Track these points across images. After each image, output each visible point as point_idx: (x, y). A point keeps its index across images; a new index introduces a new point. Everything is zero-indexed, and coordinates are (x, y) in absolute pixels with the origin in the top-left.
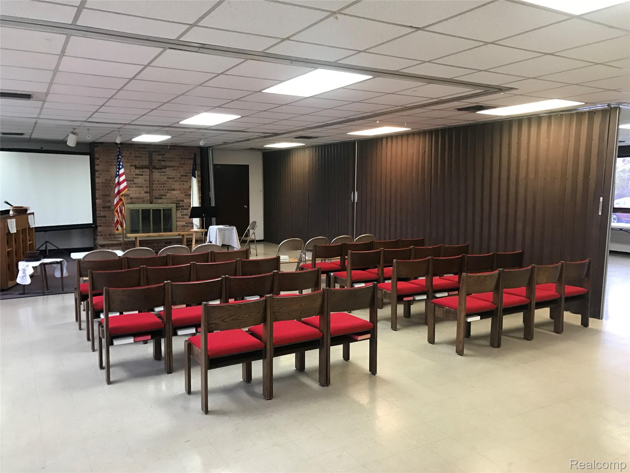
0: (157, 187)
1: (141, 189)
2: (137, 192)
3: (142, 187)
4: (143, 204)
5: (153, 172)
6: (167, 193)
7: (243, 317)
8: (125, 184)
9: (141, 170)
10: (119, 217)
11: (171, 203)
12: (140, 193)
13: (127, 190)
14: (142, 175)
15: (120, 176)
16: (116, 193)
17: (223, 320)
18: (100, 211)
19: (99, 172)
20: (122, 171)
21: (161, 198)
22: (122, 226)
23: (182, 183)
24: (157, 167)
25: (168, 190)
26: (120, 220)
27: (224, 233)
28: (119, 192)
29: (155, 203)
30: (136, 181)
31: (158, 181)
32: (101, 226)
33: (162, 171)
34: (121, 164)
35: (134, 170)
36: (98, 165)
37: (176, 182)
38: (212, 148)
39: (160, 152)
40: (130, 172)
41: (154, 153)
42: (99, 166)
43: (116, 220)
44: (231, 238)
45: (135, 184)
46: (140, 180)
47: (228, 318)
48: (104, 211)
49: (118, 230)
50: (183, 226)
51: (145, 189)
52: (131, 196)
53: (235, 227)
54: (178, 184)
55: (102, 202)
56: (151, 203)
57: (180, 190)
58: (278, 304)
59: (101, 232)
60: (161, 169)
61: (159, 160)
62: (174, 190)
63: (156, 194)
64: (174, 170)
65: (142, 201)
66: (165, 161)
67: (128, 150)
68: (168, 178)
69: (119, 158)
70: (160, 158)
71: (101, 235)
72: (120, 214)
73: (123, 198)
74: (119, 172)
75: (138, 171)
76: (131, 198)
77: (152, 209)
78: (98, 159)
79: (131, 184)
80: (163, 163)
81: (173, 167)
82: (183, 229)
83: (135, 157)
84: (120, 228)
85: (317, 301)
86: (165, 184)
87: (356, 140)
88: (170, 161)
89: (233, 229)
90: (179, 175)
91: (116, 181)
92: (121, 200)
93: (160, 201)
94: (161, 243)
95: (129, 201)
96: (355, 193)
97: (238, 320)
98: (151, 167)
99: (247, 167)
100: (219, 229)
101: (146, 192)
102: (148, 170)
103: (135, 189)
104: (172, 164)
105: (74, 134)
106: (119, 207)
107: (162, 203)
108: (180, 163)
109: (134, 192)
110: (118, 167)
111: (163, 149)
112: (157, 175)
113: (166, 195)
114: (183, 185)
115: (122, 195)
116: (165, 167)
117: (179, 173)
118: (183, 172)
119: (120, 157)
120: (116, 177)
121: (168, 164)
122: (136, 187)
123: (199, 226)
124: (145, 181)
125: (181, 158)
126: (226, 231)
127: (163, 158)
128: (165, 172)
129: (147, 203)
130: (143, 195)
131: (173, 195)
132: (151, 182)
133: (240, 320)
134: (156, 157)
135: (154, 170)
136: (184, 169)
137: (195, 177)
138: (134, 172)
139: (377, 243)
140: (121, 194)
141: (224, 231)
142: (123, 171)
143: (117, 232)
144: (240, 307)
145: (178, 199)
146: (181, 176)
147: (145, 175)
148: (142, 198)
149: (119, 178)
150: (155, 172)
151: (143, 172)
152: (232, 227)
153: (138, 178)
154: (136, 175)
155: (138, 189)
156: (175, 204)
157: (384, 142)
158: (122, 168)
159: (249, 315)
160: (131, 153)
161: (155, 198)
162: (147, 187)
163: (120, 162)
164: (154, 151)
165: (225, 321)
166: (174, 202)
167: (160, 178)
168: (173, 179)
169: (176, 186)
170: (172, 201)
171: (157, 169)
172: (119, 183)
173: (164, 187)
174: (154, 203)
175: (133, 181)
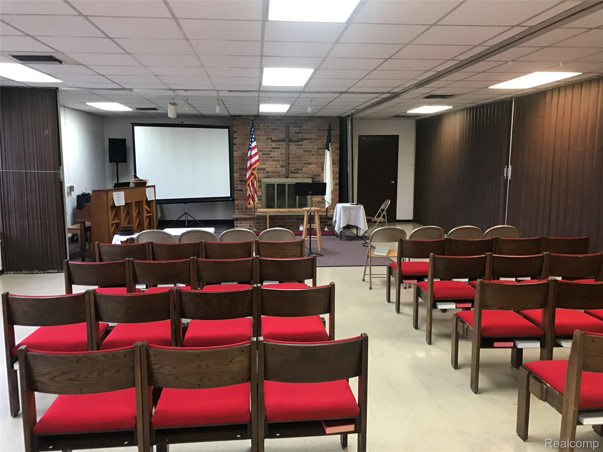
0: (293, 161)
1: (278, 163)
2: (274, 166)
3: (279, 161)
4: (279, 178)
5: (289, 145)
6: (303, 167)
7: (88, 378)
8: (257, 158)
9: (278, 143)
10: (251, 191)
11: (307, 178)
12: (276, 167)
13: (258, 163)
14: (279, 148)
15: (252, 149)
16: (248, 166)
17: (52, 379)
18: (237, 184)
19: (237, 145)
20: (254, 144)
21: (297, 173)
22: (254, 201)
23: (319, 157)
24: (293, 140)
25: (305, 164)
26: (252, 194)
27: (350, 212)
28: (251, 165)
29: (291, 178)
30: (272, 154)
31: (294, 154)
32: (238, 200)
33: (299, 144)
34: (253, 136)
35: (271, 143)
36: (236, 138)
37: (313, 155)
38: (351, 118)
39: (297, 123)
40: (267, 145)
41: (291, 125)
42: (237, 140)
43: (248, 195)
44: (357, 218)
45: (271, 157)
46: (276, 154)
47: (60, 376)
48: (241, 184)
49: (250, 204)
50: (318, 202)
51: (282, 163)
52: (267, 170)
53: (362, 207)
54: (315, 157)
55: (239, 176)
56: (287, 177)
57: (317, 164)
58: (157, 361)
59: (238, 205)
60: (298, 142)
61: (296, 133)
62: (310, 164)
63: (292, 168)
64: (311, 142)
65: (278, 175)
66: (302, 133)
67: (265, 123)
68: (304, 151)
69: (251, 131)
70: (297, 130)
71: (238, 209)
72: (252, 188)
73: (255, 172)
74: (251, 145)
75: (274, 145)
76: (267, 172)
77: (288, 184)
78: (236, 132)
79: (267, 158)
80: (300, 136)
81: (311, 139)
82: (319, 205)
83: (272, 129)
84: (251, 202)
85: (234, 360)
86: (302, 157)
87: (513, 97)
88: (308, 133)
89: (360, 208)
90: (316, 148)
91: (249, 155)
92: (252, 174)
93: (296, 175)
94: (293, 219)
95: (265, 175)
96: (509, 168)
97: (78, 380)
98: (288, 140)
99: (396, 138)
100: (343, 207)
101: (282, 167)
102: (284, 143)
103: (271, 163)
104: (309, 136)
105: (174, 104)
106: (251, 180)
107: (298, 178)
108: (318, 135)
109: (270, 166)
110: (251, 140)
111: (300, 120)
112: (293, 148)
113: (302, 170)
114: (320, 158)
115: (254, 169)
116: (302, 140)
117: (317, 145)
118: (321, 145)
119: (253, 130)
120: (249, 151)
121: (305, 136)
122: (272, 161)
123: (331, 203)
124: (281, 155)
125: (318, 130)
126: (352, 210)
127: (300, 130)
128: (302, 145)
129: (283, 178)
130: (279, 169)
131: (310, 169)
132: (288, 155)
133: (81, 381)
134: (293, 130)
135: (290, 143)
136: (321, 142)
137: (329, 150)
138: (271, 145)
139: (503, 240)
140: (252, 168)
141: (349, 210)
142: (256, 145)
143: (249, 206)
144: (77, 361)
145: (315, 173)
146: (318, 148)
147: (282, 148)
148: (278, 172)
149: (251, 151)
150: (291, 145)
151: (279, 145)
152: (359, 206)
153: (274, 152)
154: (273, 148)
155: (274, 163)
156: (311, 179)
157: (548, 96)
158: (254, 141)
159: (99, 375)
160: (268, 125)
161: (291, 173)
162: (283, 161)
163: (252, 135)
164: (290, 123)
165: (56, 381)
166: (309, 176)
167: (297, 151)
168: (310, 152)
169: (313, 159)
170: (307, 176)
171: (294, 141)
172: (251, 157)
173: (300, 161)
174: (289, 177)
175: (270, 154)
